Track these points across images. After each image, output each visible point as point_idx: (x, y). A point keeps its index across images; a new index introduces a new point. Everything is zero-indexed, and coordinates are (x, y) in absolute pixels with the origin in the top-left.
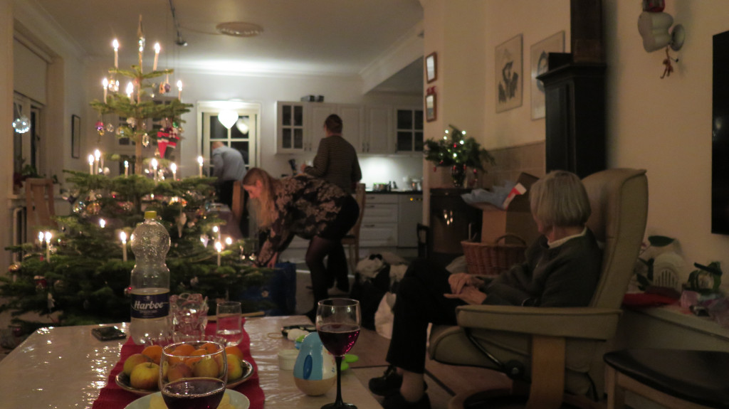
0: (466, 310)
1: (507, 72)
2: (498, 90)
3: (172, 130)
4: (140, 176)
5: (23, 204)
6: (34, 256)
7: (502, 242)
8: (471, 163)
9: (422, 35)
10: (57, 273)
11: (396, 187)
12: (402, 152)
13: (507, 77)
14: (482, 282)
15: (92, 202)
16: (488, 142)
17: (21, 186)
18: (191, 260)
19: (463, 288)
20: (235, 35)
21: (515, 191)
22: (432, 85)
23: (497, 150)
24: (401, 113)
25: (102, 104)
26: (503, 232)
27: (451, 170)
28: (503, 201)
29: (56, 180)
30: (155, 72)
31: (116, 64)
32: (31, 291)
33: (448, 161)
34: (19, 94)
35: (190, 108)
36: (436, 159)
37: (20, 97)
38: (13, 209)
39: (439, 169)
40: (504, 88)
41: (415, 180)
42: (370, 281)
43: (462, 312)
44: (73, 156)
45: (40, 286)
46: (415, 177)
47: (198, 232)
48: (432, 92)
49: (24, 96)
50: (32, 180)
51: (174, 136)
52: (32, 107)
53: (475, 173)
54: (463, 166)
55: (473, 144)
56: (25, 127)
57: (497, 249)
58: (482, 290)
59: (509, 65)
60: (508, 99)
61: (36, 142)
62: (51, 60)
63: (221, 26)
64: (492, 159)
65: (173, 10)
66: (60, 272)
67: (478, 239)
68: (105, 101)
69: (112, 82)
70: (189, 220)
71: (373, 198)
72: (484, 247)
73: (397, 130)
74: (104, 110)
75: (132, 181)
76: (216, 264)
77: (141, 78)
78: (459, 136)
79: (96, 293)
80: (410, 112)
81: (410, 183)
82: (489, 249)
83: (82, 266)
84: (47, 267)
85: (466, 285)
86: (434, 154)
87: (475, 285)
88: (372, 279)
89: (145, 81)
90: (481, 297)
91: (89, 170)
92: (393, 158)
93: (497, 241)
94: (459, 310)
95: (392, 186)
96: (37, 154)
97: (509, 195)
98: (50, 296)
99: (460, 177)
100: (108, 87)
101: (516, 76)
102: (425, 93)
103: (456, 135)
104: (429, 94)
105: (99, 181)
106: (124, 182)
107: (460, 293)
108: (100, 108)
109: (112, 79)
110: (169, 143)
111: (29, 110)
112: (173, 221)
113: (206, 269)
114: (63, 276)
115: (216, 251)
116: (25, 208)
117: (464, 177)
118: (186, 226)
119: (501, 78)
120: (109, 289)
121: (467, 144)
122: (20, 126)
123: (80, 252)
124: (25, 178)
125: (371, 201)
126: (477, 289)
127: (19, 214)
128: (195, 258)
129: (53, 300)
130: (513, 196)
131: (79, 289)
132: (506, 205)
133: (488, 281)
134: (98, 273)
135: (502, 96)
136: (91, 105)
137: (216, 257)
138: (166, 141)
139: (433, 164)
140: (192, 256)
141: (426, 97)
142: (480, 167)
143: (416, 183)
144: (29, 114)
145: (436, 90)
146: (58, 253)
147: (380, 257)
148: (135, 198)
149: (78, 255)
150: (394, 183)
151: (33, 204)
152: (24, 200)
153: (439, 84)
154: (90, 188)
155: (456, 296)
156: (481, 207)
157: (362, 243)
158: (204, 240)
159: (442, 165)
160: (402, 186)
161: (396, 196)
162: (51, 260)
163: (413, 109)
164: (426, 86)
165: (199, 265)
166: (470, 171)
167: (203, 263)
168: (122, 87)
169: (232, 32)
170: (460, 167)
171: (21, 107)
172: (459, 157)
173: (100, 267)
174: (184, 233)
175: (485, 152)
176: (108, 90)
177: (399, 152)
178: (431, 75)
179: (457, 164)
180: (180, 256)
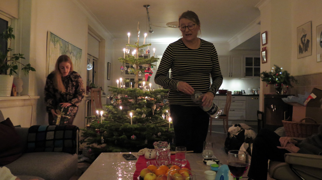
0: (289, 155)
1: (303, 39)
2: (298, 48)
3: (150, 69)
4: (138, 89)
5: (90, 99)
6: (95, 121)
7: (304, 121)
8: (285, 83)
9: (259, 23)
10: (105, 128)
11: (244, 93)
12: (247, 77)
13: (304, 42)
14: (296, 141)
15: (118, 99)
16: (293, 72)
17: (89, 91)
18: (157, 125)
19: (287, 144)
20: (174, 27)
21: (310, 97)
22: (264, 46)
23: (298, 76)
24: (247, 59)
25: (123, 59)
26: (304, 117)
27: (275, 86)
28: (304, 102)
29: (102, 89)
30: (144, 45)
31: (129, 43)
32: (94, 136)
33: (273, 82)
34: (89, 54)
35: (158, 60)
36: (268, 81)
37: (89, 56)
38: (86, 101)
39: (269, 85)
40: (302, 47)
41: (254, 90)
42: (235, 137)
43: (287, 156)
44: (108, 79)
45: (98, 134)
46: (254, 88)
47: (160, 114)
48: (264, 49)
49: (90, 55)
50: (93, 89)
51: (151, 72)
52: (93, 60)
53: (287, 88)
54: (281, 84)
55: (286, 74)
56: (90, 68)
57: (301, 125)
58: (296, 145)
59: (305, 36)
60: (304, 52)
61: (95, 74)
62: (101, 41)
63: (168, 24)
64: (296, 81)
65: (149, 18)
66: (106, 128)
67: (291, 120)
68: (124, 58)
69: (127, 50)
70: (157, 108)
71: (234, 98)
72: (295, 123)
73: (245, 67)
74: (124, 61)
75: (134, 91)
76: (169, 127)
77: (138, 47)
78: (279, 70)
79: (120, 137)
80: (252, 58)
81: (252, 91)
82: (297, 124)
83: (114, 126)
84: (102, 126)
85: (288, 143)
86: (266, 78)
87: (293, 143)
88: (236, 136)
89: (140, 49)
90: (296, 149)
91: (117, 86)
92: (243, 79)
93: (301, 121)
94: (286, 155)
95: (243, 92)
96: (95, 78)
97: (307, 99)
98: (102, 138)
99: (279, 89)
100: (125, 52)
101: (308, 41)
102: (261, 50)
103: (278, 69)
104: (263, 51)
105: (121, 91)
106: (131, 91)
107: (286, 146)
108: (122, 60)
109: (127, 48)
110: (149, 75)
111: (92, 61)
112: (150, 108)
113: (164, 129)
114: (107, 130)
115: (168, 121)
116: (90, 100)
117: (281, 89)
118: (156, 110)
119: (300, 42)
120: (125, 136)
121: (283, 73)
122: (89, 68)
123: (113, 120)
124: (90, 88)
125: (233, 99)
126: (294, 145)
127: (88, 102)
128: (159, 124)
129: (104, 140)
130: (310, 99)
131: (114, 135)
132: (305, 104)
133: (299, 141)
134: (120, 129)
135: (301, 50)
136: (119, 59)
137: (168, 124)
138: (148, 74)
139: (265, 83)
140: (158, 123)
141: (262, 52)
142: (290, 85)
143: (254, 91)
144: (92, 62)
145: (267, 49)
146: (105, 120)
147: (239, 126)
148: (135, 98)
149: (112, 121)
150: (244, 91)
151: (94, 99)
152: (90, 97)
153: (268, 46)
154: (118, 94)
155: (283, 148)
156: (292, 104)
157: (229, 118)
158: (163, 116)
159: (270, 84)
160: (248, 93)
161: (245, 97)
162: (103, 123)
163: (253, 57)
164: (262, 47)
165: (161, 127)
166: (284, 86)
167: (163, 126)
168: (130, 52)
169: (172, 26)
170: (280, 85)
171: (89, 59)
172: (279, 80)
173: (122, 127)
174: (155, 113)
175: (292, 77)
176: (126, 54)
177: (246, 77)
178: (264, 42)
179: (278, 83)
180: (152, 123)
